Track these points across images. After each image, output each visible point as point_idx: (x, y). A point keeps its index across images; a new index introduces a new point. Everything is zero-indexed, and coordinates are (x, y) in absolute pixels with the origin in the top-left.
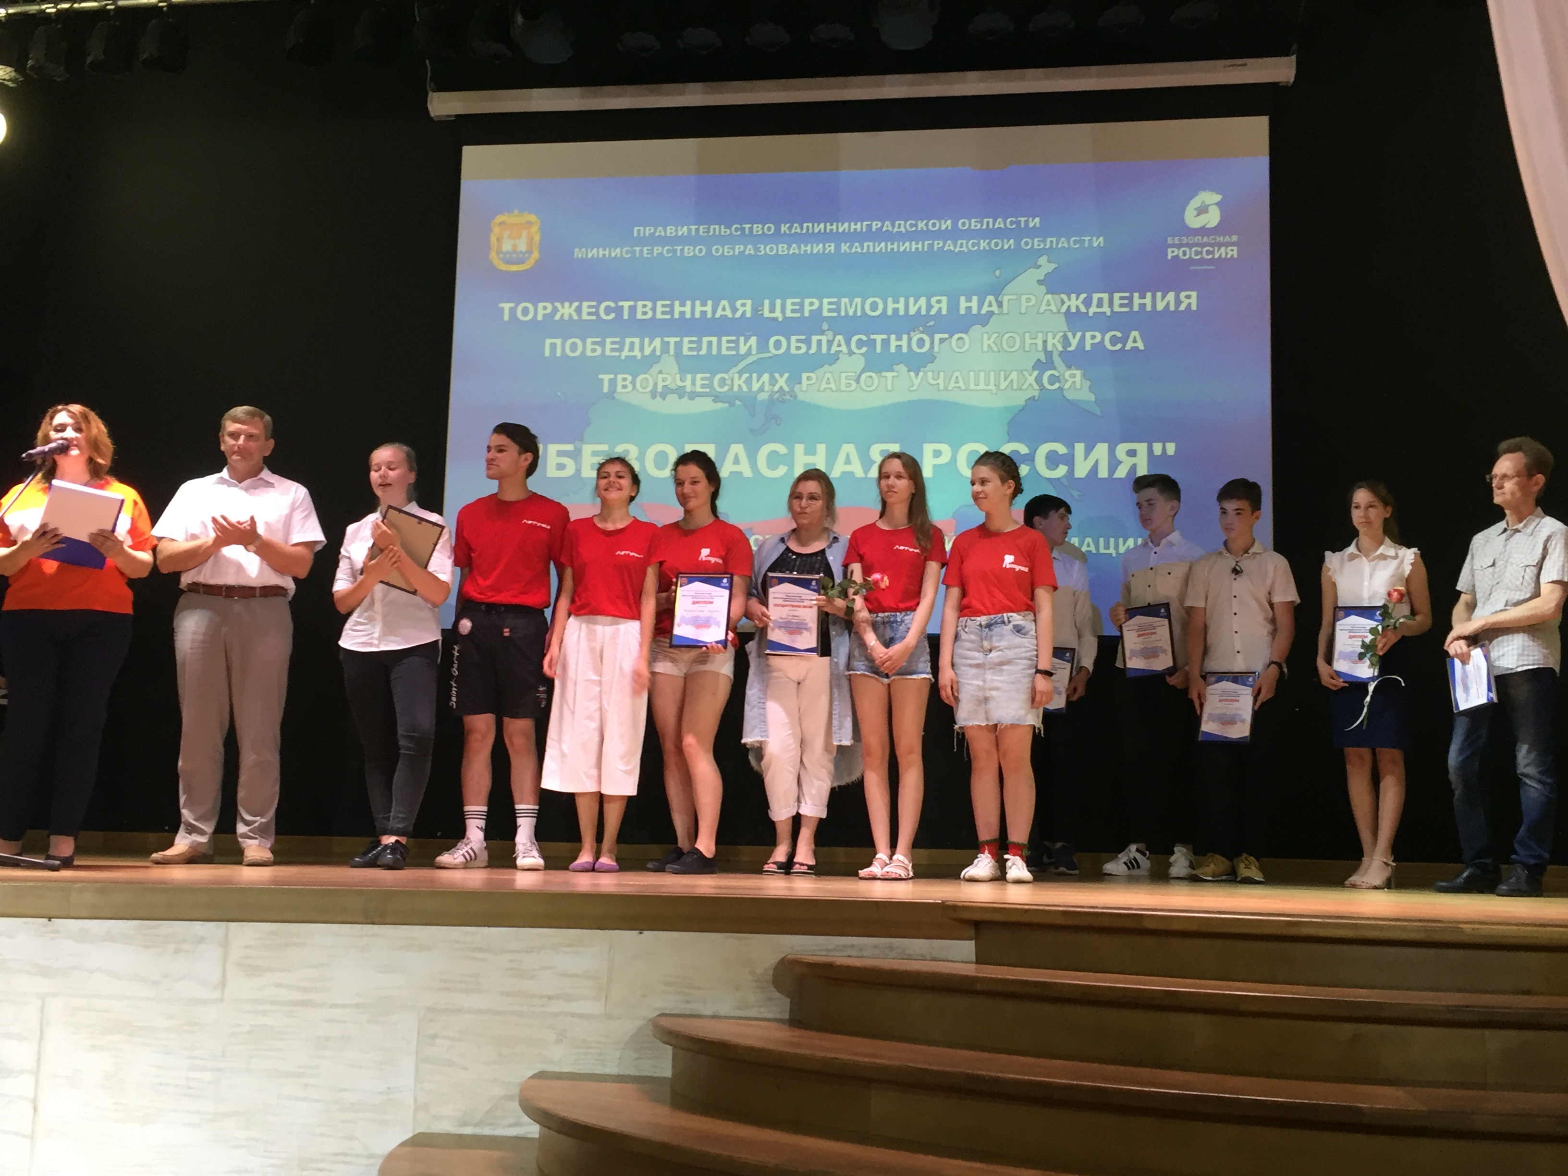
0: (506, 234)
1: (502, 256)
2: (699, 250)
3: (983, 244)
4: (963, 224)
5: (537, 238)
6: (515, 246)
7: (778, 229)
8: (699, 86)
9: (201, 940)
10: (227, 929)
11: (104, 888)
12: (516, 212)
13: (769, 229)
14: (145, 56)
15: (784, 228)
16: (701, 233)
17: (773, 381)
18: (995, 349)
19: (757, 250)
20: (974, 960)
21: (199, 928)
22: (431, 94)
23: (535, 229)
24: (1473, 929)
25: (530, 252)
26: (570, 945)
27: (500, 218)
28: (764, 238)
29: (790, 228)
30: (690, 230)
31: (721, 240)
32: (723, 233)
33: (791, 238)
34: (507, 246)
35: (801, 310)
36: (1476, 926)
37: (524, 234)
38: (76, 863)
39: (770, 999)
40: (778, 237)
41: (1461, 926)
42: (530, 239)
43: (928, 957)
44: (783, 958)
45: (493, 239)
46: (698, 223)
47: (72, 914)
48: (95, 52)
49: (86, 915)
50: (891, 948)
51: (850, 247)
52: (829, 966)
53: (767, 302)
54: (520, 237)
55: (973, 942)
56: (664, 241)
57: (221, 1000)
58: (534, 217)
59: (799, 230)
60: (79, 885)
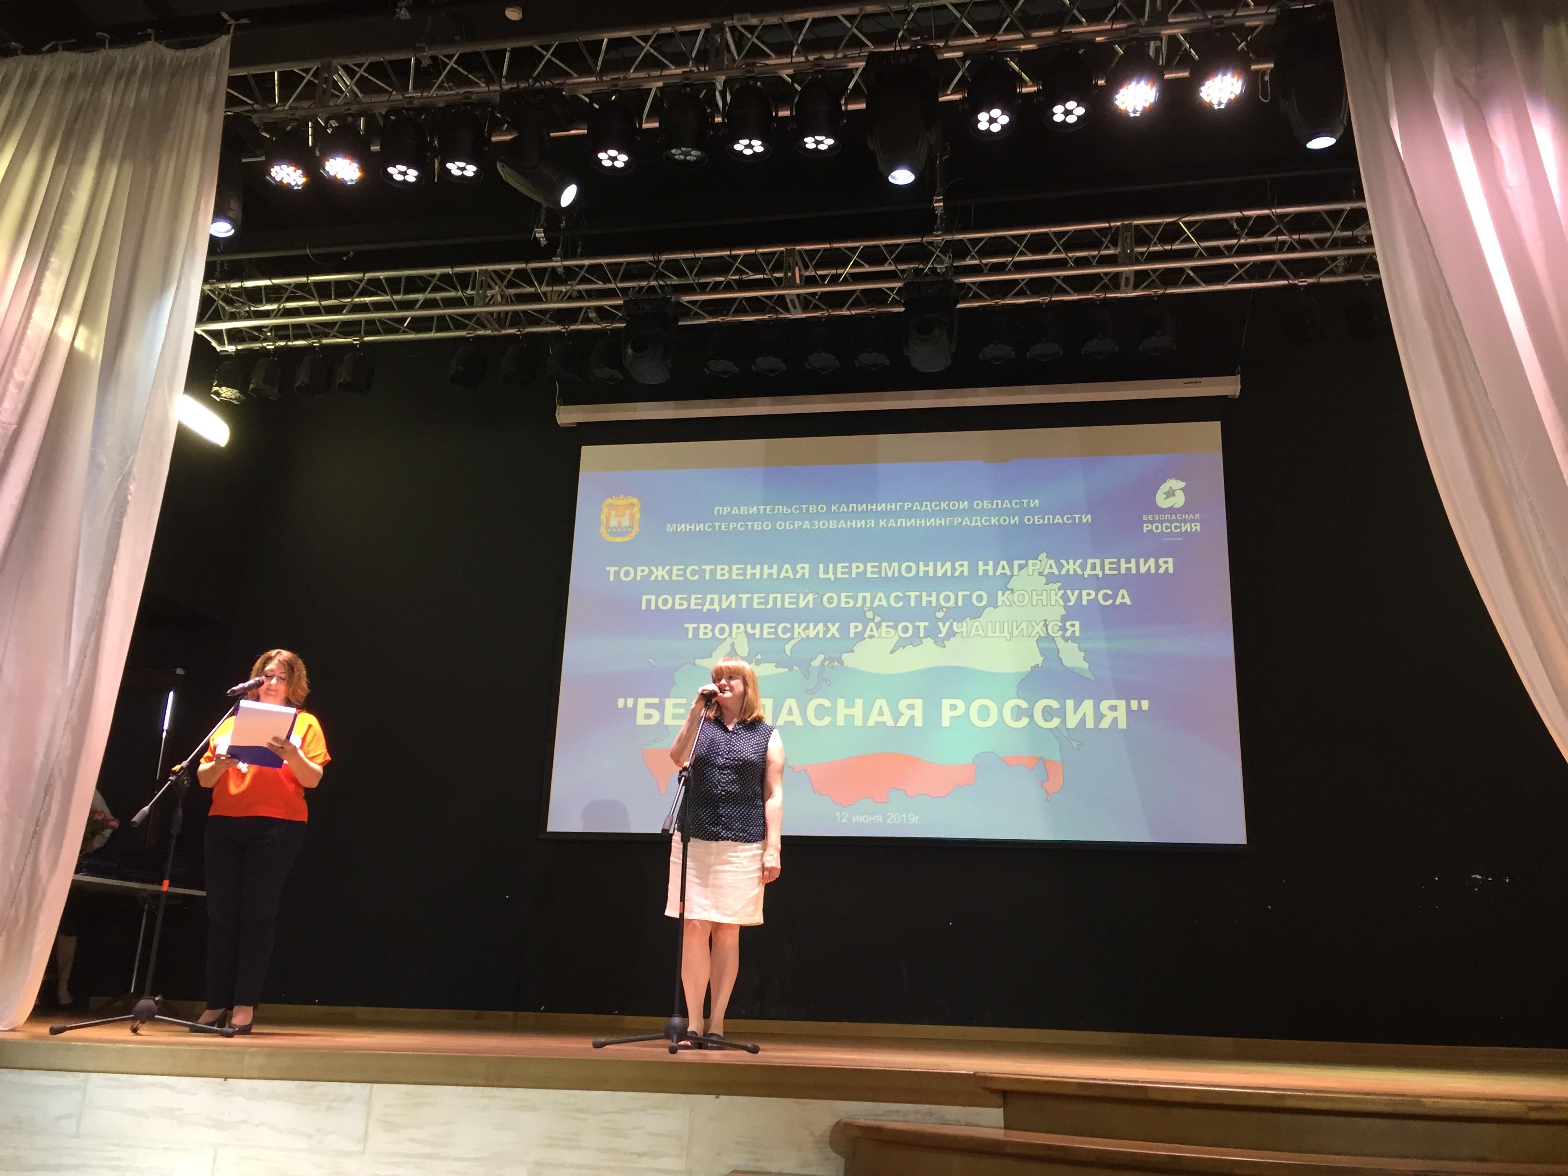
0: (613, 513)
1: (609, 530)
2: (767, 526)
3: (994, 521)
4: (978, 504)
5: (638, 516)
6: (620, 523)
7: (829, 509)
8: (767, 399)
9: (350, 1099)
10: (371, 1089)
11: (272, 1053)
12: (622, 496)
13: (822, 508)
14: (342, 380)
15: (833, 508)
16: (768, 512)
17: (827, 630)
18: (1008, 604)
19: (812, 525)
20: (1002, 1124)
21: (348, 1088)
22: (558, 407)
23: (636, 509)
24: (1433, 1102)
25: (632, 526)
26: (657, 1108)
27: (609, 501)
28: (818, 516)
29: (839, 508)
30: (759, 510)
31: (784, 517)
32: (785, 512)
33: (838, 516)
34: (614, 523)
35: (850, 573)
36: (1436, 1100)
37: (628, 512)
38: (253, 1031)
39: (828, 1159)
40: (829, 515)
41: (1422, 1099)
42: (632, 517)
43: (963, 1123)
44: (838, 1122)
45: (603, 517)
46: (766, 504)
47: (244, 1076)
48: (302, 378)
49: (255, 1076)
50: (931, 1114)
51: (887, 523)
52: (879, 1129)
53: (821, 566)
54: (624, 515)
55: (1002, 1109)
56: (738, 518)
57: (363, 1153)
58: (636, 500)
59: (845, 510)
60: (251, 1050)
